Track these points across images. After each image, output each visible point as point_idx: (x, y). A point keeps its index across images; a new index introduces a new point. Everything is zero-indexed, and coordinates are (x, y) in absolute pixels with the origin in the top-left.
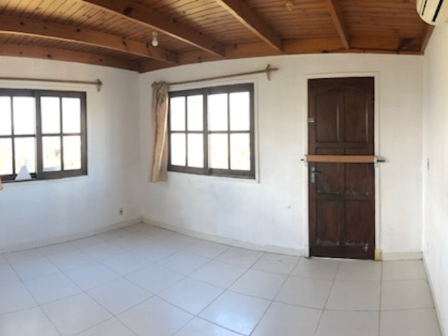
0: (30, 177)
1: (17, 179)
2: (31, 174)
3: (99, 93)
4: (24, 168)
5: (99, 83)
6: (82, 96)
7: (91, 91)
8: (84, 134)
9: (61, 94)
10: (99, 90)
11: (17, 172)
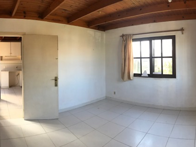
0: (147, 76)
1: (142, 76)
2: (148, 74)
3: (183, 35)
4: (145, 71)
5: (182, 30)
6: (173, 38)
7: (178, 34)
8: (174, 57)
9: (162, 38)
10: (183, 34)
11: (143, 73)
